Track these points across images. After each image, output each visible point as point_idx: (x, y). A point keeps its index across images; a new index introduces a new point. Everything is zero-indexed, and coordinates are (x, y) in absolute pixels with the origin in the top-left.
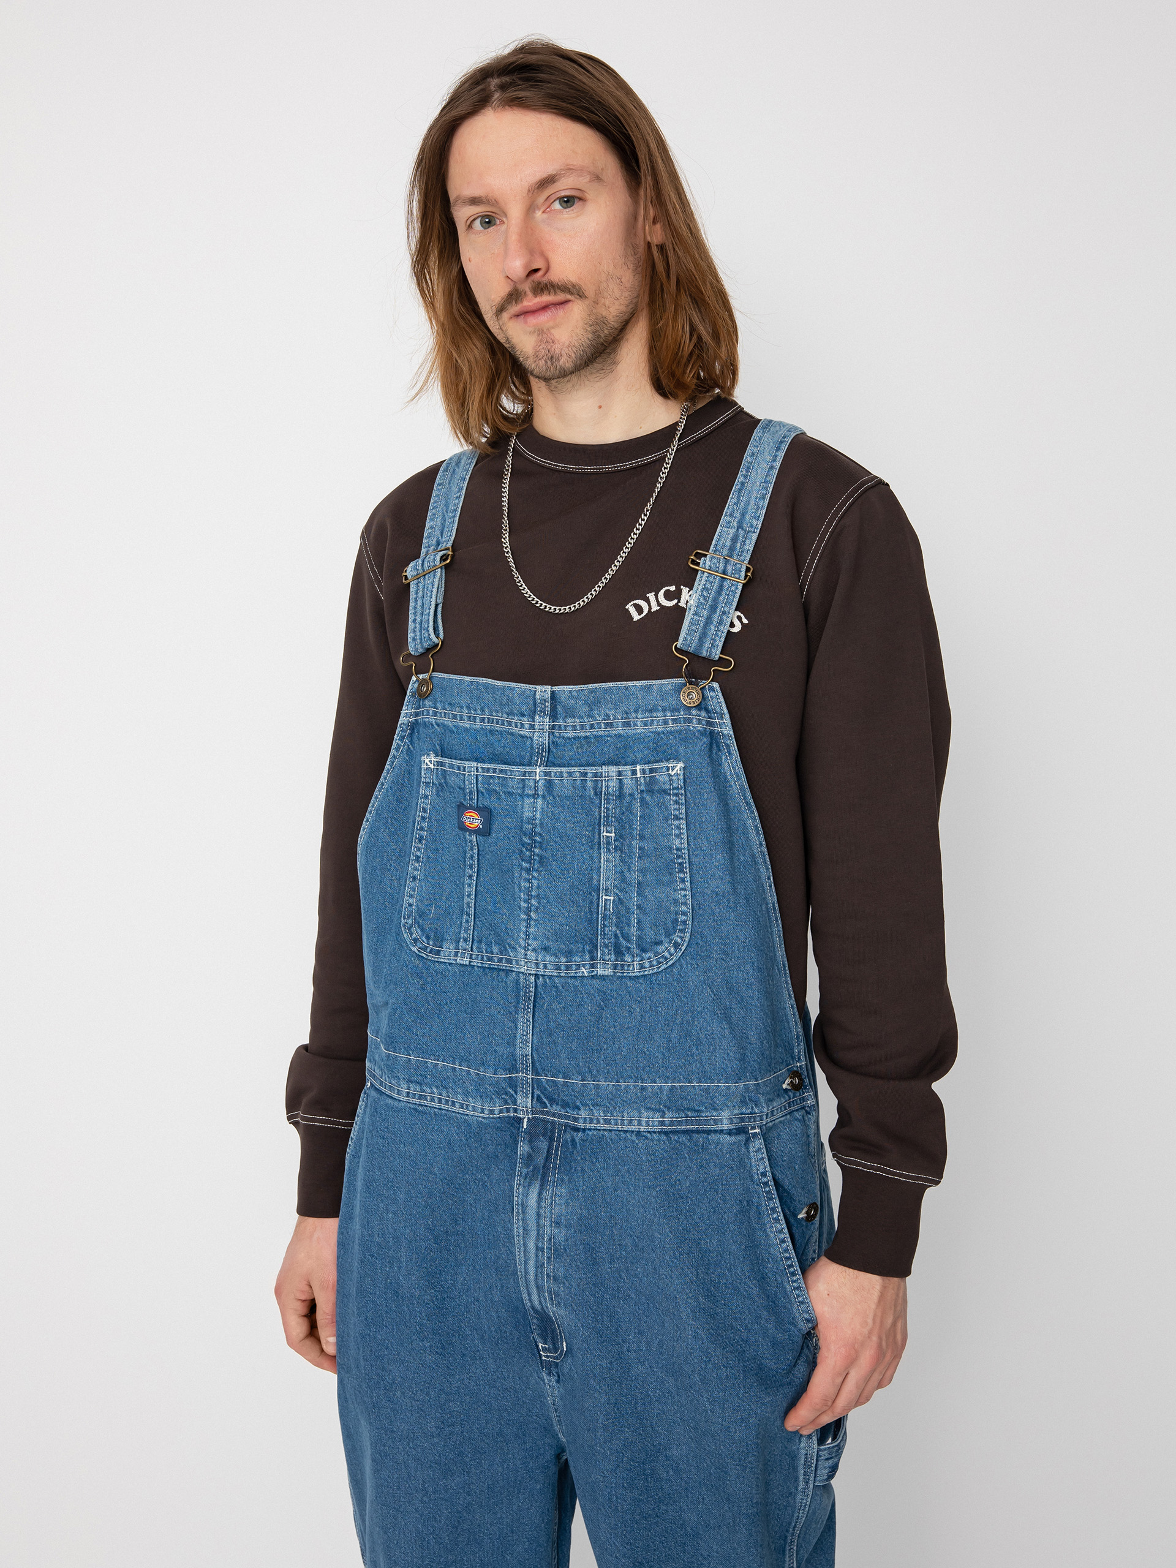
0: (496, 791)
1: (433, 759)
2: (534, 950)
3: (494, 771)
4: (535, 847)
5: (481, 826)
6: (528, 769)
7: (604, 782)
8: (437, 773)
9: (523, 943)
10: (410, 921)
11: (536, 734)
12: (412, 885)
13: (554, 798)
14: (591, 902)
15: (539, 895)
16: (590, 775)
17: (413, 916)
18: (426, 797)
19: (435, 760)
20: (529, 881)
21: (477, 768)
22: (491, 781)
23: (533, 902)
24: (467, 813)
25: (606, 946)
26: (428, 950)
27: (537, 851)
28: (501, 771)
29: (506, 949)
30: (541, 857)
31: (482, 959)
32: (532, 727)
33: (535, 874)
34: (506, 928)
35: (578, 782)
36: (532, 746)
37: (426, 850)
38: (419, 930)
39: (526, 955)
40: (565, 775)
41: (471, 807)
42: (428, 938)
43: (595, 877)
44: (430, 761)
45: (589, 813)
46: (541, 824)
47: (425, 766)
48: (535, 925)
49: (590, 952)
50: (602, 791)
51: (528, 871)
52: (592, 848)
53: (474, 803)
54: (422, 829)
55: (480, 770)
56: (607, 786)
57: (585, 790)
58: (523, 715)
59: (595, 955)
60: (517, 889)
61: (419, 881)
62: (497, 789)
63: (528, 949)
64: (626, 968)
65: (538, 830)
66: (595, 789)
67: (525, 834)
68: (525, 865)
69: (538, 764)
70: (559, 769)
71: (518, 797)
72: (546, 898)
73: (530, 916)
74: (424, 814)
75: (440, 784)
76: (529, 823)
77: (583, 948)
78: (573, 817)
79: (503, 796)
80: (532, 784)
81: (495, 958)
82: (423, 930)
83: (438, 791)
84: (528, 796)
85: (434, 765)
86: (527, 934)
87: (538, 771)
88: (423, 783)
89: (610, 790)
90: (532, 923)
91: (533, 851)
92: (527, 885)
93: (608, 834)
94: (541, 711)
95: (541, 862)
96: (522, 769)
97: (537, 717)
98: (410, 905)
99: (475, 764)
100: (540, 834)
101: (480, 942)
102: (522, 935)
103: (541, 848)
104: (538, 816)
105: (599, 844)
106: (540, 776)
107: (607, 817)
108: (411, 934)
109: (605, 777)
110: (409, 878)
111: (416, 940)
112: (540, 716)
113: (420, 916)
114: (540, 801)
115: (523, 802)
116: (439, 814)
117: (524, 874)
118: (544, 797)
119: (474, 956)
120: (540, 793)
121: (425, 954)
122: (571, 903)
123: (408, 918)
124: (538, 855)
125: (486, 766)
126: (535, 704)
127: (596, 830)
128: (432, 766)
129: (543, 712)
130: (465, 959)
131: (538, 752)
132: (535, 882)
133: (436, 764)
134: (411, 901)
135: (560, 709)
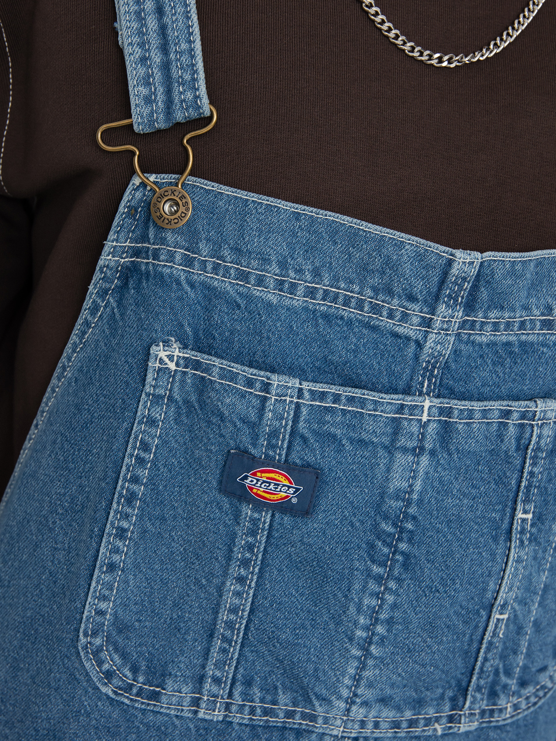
0: (334, 436)
1: (177, 353)
2: (365, 704)
3: (337, 398)
4: (400, 539)
6: (409, 401)
7: (535, 428)
8: (183, 382)
9: (345, 693)
10: (98, 641)
11: (432, 337)
12: (107, 578)
13: (450, 454)
14: (476, 627)
15: (392, 618)
16: (515, 415)
17: (103, 631)
18: (152, 422)
19: (181, 355)
20: (377, 595)
21: (300, 390)
22: (328, 418)
23: (380, 629)
25: (479, 689)
26: (135, 691)
27: (403, 546)
28: (351, 400)
30: (406, 556)
31: (252, 711)
32: (427, 323)
33: (392, 585)
34: (316, 670)
35: (495, 427)
36: (417, 357)
37: (140, 517)
38: (116, 657)
39: (348, 710)
40: (477, 415)
41: (269, 461)
42: (135, 670)
43: (492, 586)
44: (171, 358)
45: (500, 481)
46: (420, 502)
47: (157, 365)
48: (375, 666)
49: (453, 699)
50: (529, 444)
51: (379, 579)
52: (495, 539)
53: (280, 455)
54: (135, 480)
55: (307, 395)
56: (540, 437)
57: (502, 441)
58: (412, 298)
59: (461, 703)
60: (352, 609)
61: (123, 571)
62: (339, 432)
63: (353, 703)
64: (496, 714)
65: (412, 511)
66: (519, 439)
67: (386, 518)
68: (376, 569)
69: (425, 390)
70: (467, 405)
71: (381, 452)
72: (406, 622)
73: (367, 650)
74: (142, 455)
75: (186, 402)
76: (397, 498)
77: (443, 694)
78: (474, 487)
79: (348, 447)
80: (415, 429)
81: (279, 711)
82: (124, 656)
83: (179, 414)
84: (405, 450)
85: (177, 365)
86: (357, 679)
87: (427, 404)
88: (148, 395)
89: (543, 443)
90: (370, 662)
91: (396, 546)
92: (374, 602)
93: (524, 516)
94: (450, 296)
95: (405, 566)
96: (396, 399)
97: (442, 308)
98: (101, 613)
99: (295, 383)
100: (414, 518)
101: (248, 683)
102: (347, 681)
103: (410, 541)
104: (418, 486)
105: (510, 531)
106: (429, 415)
107: (528, 488)
108: (100, 663)
109: (539, 419)
110: (102, 566)
111: (109, 675)
112: (448, 306)
113: (120, 632)
114: (425, 460)
115: (391, 461)
116: (174, 456)
117: (372, 586)
118: (433, 453)
119: (234, 708)
120: (428, 446)
121: (127, 697)
122: (446, 630)
123: (95, 634)
124: (403, 553)
125: (319, 387)
126: (442, 282)
127: (508, 510)
128: (172, 366)
129: (453, 297)
130: (216, 713)
131: (426, 369)
132: (390, 599)
133: (182, 362)
134: (103, 606)
135: (484, 294)
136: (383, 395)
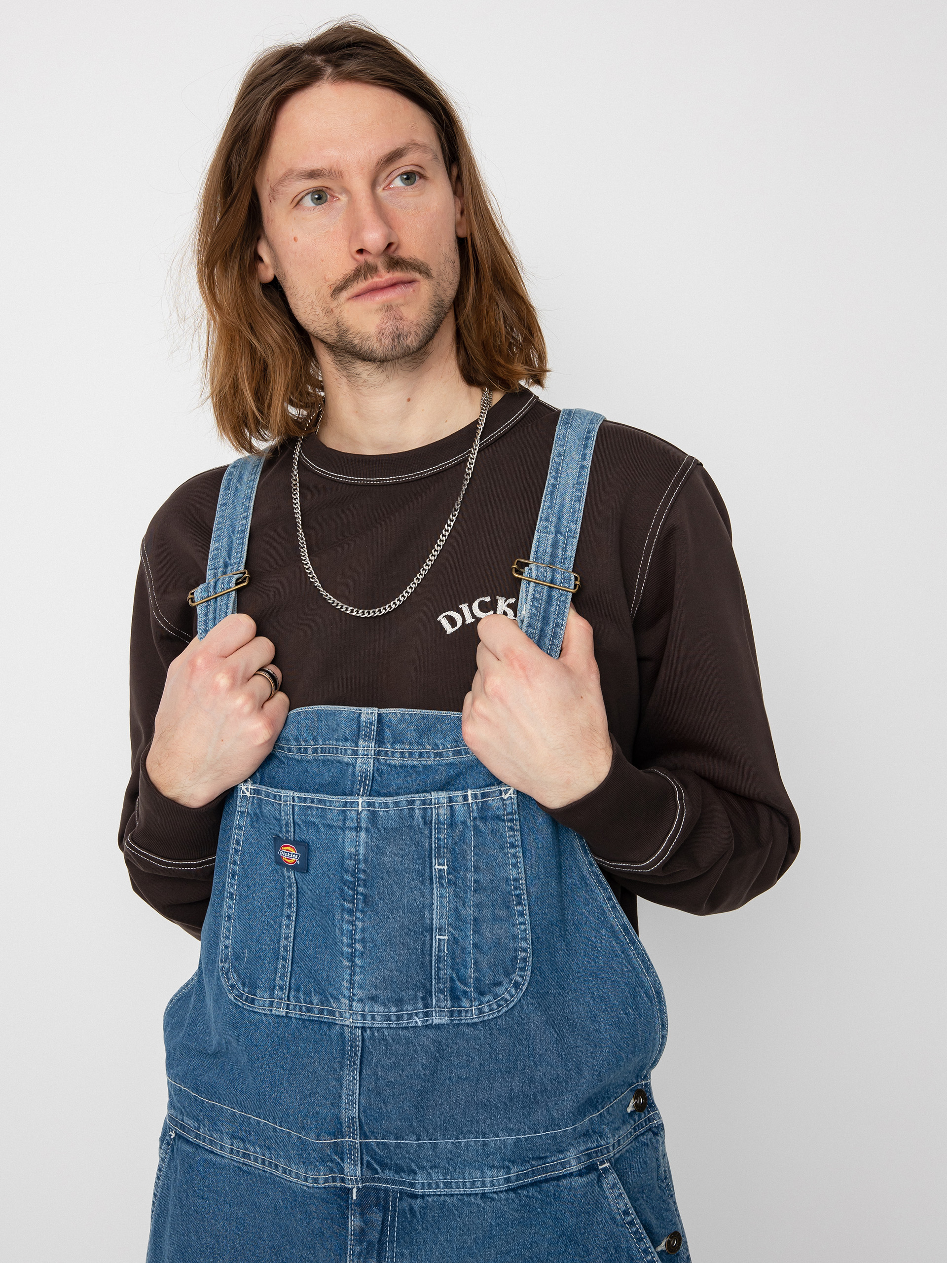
0: (314, 823)
1: (250, 787)
2: (361, 1000)
3: (312, 801)
4: (359, 885)
5: (298, 862)
6: (349, 799)
7: (433, 809)
8: (253, 802)
9: (347, 993)
10: (227, 966)
11: (359, 760)
12: (227, 924)
13: (380, 831)
14: (423, 943)
15: (364, 938)
16: (418, 803)
17: (229, 959)
18: (240, 828)
19: (252, 787)
20: (352, 923)
21: (293, 798)
22: (309, 812)
23: (358, 946)
24: (284, 846)
25: (441, 991)
26: (244, 998)
27: (361, 889)
28: (320, 801)
29: (328, 1000)
30: (365, 896)
31: (301, 1009)
32: (355, 753)
33: (359, 915)
34: (328, 976)
35: (406, 812)
36: (354, 773)
37: (239, 886)
38: (235, 975)
39: (351, 1006)
40: (391, 805)
41: (287, 841)
42: (244, 984)
43: (427, 915)
44: (247, 789)
45: (419, 845)
46: (366, 860)
47: (242, 794)
48: (361, 973)
49: (424, 999)
50: (432, 820)
51: (351, 912)
52: (423, 883)
53: (291, 836)
54: (235, 863)
55: (296, 799)
56: (438, 814)
57: (413, 819)
58: (346, 740)
59: (429, 1002)
60: (338, 933)
61: (234, 920)
62: (316, 820)
63: (353, 1000)
64: (464, 1014)
65: (362, 866)
66: (424, 817)
67: (347, 872)
68: (347, 905)
69: (361, 794)
70: (383, 800)
71: (339, 831)
72: (373, 941)
73: (353, 962)
74: (237, 847)
75: (255, 814)
76: (351, 859)
77: (415, 995)
78: (401, 849)
79: (322, 829)
80: (354, 815)
81: (315, 1009)
82: (239, 975)
83: (252, 822)
84: (350, 829)
85: (251, 793)
86: (352, 982)
87: (360, 801)
88: (238, 812)
89: (441, 818)
90: (358, 970)
91: (357, 890)
92: (350, 928)
93: (440, 867)
94: (365, 735)
95: (365, 901)
96: (343, 799)
97: (361, 742)
98: (227, 947)
99: (291, 793)
100: (364, 871)
101: (298, 990)
102: (346, 984)
103: (365, 886)
104: (362, 851)
105: (431, 879)
106: (362, 807)
107: (439, 847)
108: (229, 979)
109: (435, 804)
110: (225, 917)
111: (232, 986)
112: (365, 740)
113: (236, 960)
114: (363, 834)
115: (344, 836)
116: (252, 847)
117: (347, 916)
118: (367, 830)
119: (291, 1007)
120: (364, 825)
121: (241, 1002)
122: (401, 945)
123: (225, 961)
124: (362, 894)
125: (303, 795)
126: (359, 727)
127: (427, 863)
128: (248, 794)
129: (367, 737)
130: (281, 1010)
131: (361, 781)
132: (359, 924)
133: (252, 791)
134: (227, 942)
135: (388, 733)
136: (333, 797)
